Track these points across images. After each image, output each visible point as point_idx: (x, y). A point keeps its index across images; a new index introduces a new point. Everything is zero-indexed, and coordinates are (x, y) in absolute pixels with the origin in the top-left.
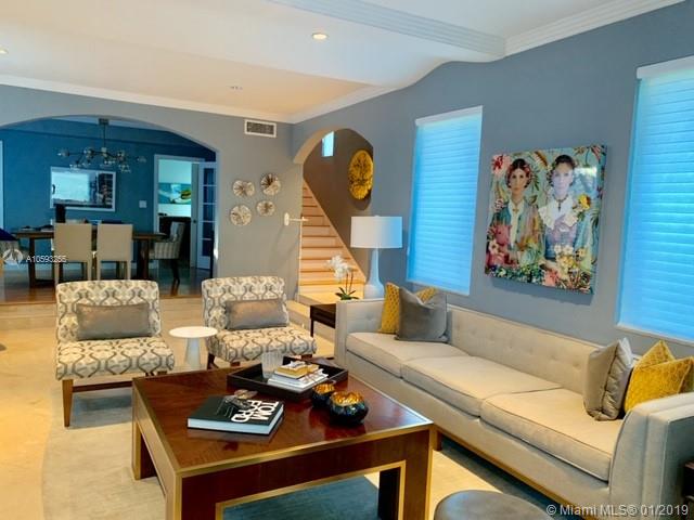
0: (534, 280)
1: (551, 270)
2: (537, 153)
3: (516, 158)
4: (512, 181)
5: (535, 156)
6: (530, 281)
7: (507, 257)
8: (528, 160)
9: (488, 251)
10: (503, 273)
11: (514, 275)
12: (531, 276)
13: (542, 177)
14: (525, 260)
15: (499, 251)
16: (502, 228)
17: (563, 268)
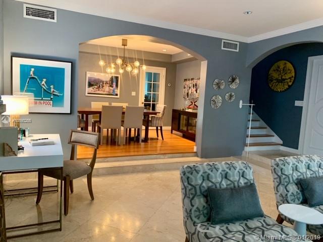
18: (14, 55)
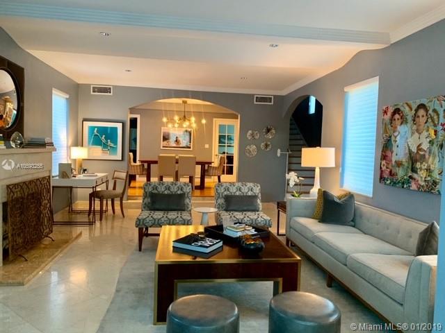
0: (405, 186)
1: (415, 179)
2: (407, 104)
3: (396, 107)
4: (393, 122)
5: (405, 105)
6: (403, 187)
7: (391, 172)
8: (402, 109)
9: (381, 168)
10: (388, 182)
11: (395, 183)
12: (403, 183)
13: (410, 119)
14: (400, 173)
15: (387, 168)
16: (388, 153)
17: (421, 177)
18: (85, 120)
